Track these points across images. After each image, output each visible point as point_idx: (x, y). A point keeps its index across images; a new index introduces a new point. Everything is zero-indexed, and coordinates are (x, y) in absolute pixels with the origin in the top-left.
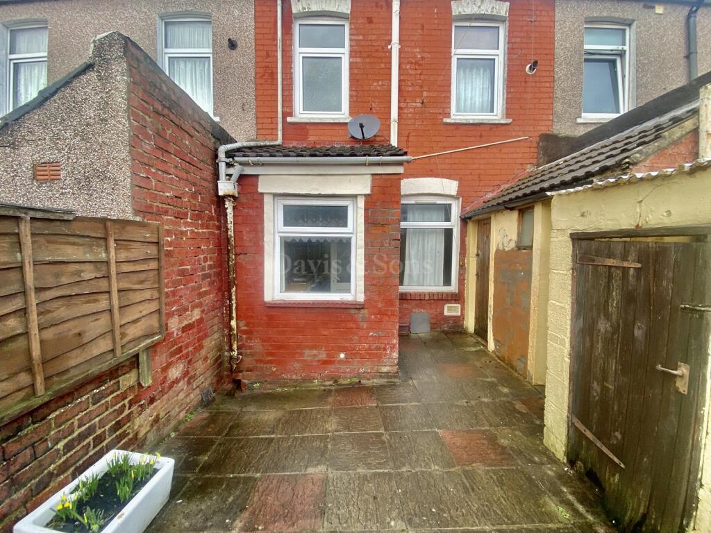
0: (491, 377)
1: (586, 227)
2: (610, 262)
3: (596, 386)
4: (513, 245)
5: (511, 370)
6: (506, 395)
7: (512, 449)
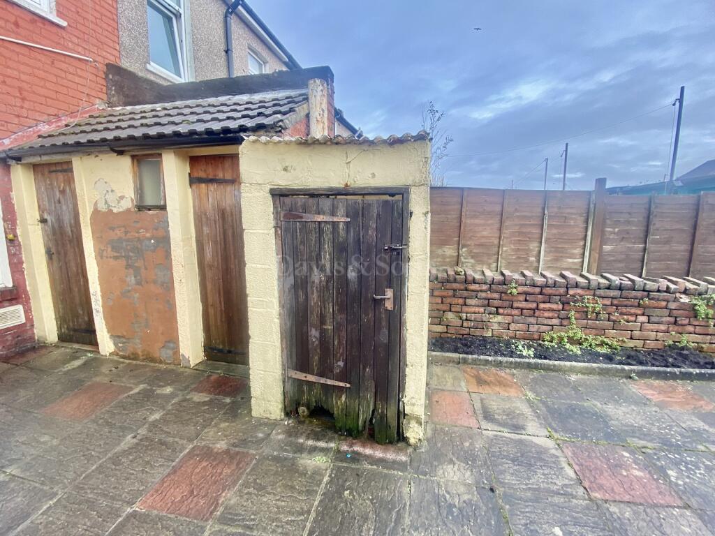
0: (137, 384)
1: (290, 183)
2: (320, 218)
3: (314, 334)
4: (127, 204)
5: (152, 364)
6: (173, 395)
7: (235, 445)
